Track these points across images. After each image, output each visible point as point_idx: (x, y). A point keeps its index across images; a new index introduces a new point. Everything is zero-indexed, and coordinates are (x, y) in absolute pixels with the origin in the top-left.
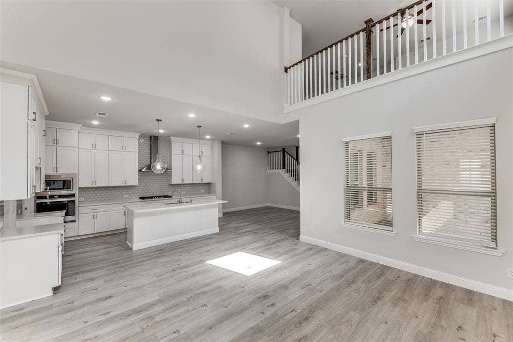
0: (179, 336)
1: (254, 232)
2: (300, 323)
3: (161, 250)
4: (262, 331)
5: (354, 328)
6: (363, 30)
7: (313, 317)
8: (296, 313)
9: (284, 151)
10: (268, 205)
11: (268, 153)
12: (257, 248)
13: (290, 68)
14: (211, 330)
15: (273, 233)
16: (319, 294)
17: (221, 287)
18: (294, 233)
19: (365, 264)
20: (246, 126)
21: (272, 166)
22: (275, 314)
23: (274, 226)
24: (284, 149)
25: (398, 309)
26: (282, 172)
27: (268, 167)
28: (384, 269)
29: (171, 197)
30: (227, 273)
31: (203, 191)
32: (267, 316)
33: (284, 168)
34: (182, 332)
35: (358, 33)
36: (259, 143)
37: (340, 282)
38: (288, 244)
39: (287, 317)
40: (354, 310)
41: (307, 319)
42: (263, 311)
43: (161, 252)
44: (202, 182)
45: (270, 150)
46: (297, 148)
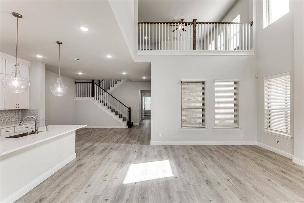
2: (241, 183)
6: (192, 23)
11: (76, 83)
13: (142, 23)
21: (79, 94)
22: (229, 187)
24: (93, 81)
26: (91, 99)
27: (75, 95)
33: (93, 96)
41: (238, 180)
44: (18, 108)
45: (77, 81)
46: (100, 82)
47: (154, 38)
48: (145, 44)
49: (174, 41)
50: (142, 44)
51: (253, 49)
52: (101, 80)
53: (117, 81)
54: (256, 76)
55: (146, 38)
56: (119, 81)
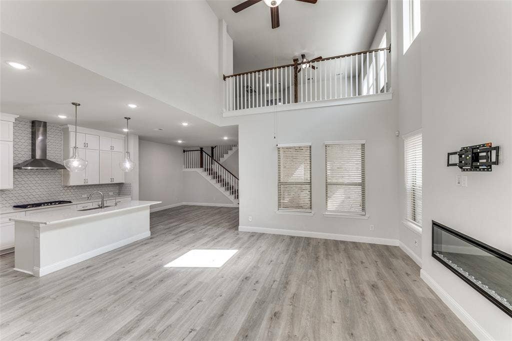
0: (197, 333)
1: (191, 230)
2: (285, 287)
3: (88, 267)
4: (264, 302)
5: (317, 278)
6: (292, 65)
7: (290, 281)
8: (278, 282)
9: (202, 150)
10: (184, 203)
11: (184, 151)
12: (206, 243)
13: (229, 77)
14: (223, 317)
15: (210, 228)
16: (282, 266)
17: (201, 283)
18: (229, 225)
19: (295, 239)
20: (185, 124)
21: (188, 165)
22: (264, 288)
23: (206, 222)
24: (202, 149)
25: (330, 261)
26: (200, 171)
27: (183, 166)
28: (308, 240)
29: (70, 202)
30: (197, 270)
31: (111, 194)
32: (259, 291)
33: (202, 166)
34: (198, 329)
35: (288, 66)
36: (180, 142)
37: (289, 254)
38: (230, 234)
39: (274, 286)
40: (310, 269)
41: (287, 283)
42: (254, 289)
43: (89, 269)
44: (112, 182)
45: (186, 149)
46: (212, 148)
47: (280, 84)
48: (267, 93)
49: (309, 83)
50: (263, 93)
51: (391, 91)
52: (214, 146)
53: (232, 146)
54: (396, 132)
55: (268, 85)
56: (234, 146)
